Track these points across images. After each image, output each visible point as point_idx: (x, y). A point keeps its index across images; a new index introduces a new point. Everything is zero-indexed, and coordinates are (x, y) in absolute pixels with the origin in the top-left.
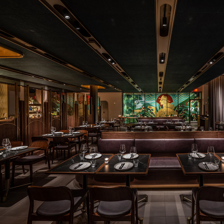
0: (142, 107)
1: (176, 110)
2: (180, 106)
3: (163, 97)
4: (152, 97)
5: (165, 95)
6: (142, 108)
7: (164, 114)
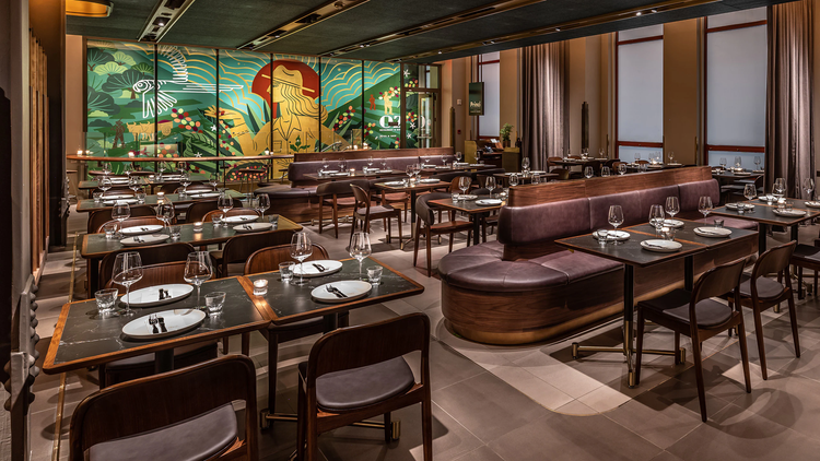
0: (175, 111)
1: (332, 124)
2: (352, 111)
3: (279, 73)
4: (227, 70)
5: (291, 65)
6: (174, 115)
7: (284, 143)
